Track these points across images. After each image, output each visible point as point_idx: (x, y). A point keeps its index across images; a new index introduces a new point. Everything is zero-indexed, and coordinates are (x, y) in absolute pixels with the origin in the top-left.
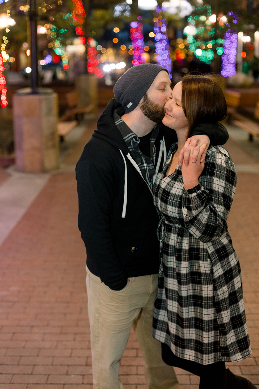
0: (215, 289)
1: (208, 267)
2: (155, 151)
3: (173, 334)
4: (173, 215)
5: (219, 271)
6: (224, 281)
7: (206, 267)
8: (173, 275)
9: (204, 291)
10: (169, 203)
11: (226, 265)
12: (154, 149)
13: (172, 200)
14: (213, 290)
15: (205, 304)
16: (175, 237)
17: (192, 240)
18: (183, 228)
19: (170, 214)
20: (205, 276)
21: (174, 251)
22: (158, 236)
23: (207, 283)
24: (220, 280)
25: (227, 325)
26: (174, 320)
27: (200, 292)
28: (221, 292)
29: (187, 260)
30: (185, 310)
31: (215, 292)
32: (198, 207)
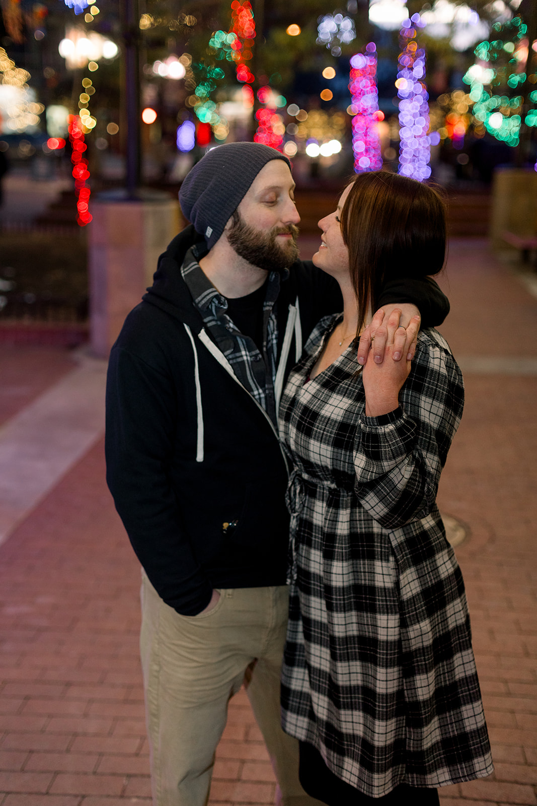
0: (403, 624)
1: (390, 575)
2: (275, 328)
3: (323, 721)
4: (321, 461)
5: (411, 586)
6: (424, 608)
7: (386, 575)
9: (380, 627)
10: (315, 436)
11: (429, 573)
12: (271, 322)
13: (321, 430)
14: (398, 627)
15: (381, 656)
16: (323, 507)
17: (356, 516)
18: (340, 490)
19: (314, 458)
20: (384, 594)
21: (321, 539)
22: (289, 506)
23: (385, 611)
24: (415, 605)
25: (424, 706)
26: (324, 688)
27: (373, 630)
28: (417, 633)
29: (344, 558)
30: (342, 667)
31: (404, 631)
32: (397, 453)
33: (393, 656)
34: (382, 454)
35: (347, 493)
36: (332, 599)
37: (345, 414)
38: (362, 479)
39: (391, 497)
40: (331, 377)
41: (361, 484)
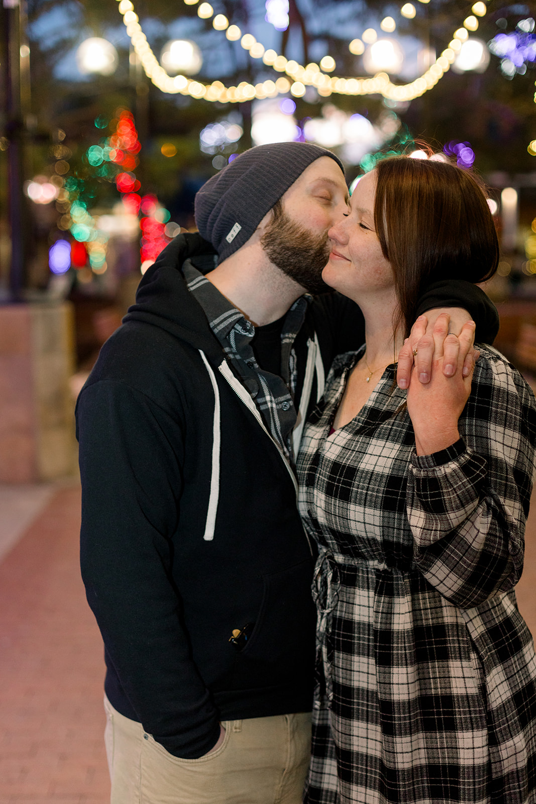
0: (493, 741)
1: (473, 677)
4: (365, 532)
6: (517, 717)
7: (468, 677)
8: (367, 711)
9: (462, 748)
10: (356, 498)
11: (518, 672)
12: (291, 359)
13: (362, 489)
14: (487, 745)
16: (369, 597)
17: (419, 604)
18: (392, 571)
19: (357, 529)
20: (466, 704)
21: (369, 640)
22: (318, 601)
23: (470, 726)
24: (506, 715)
27: (451, 755)
28: (511, 751)
29: (409, 662)
31: (494, 751)
32: (466, 499)
33: (482, 785)
34: (445, 503)
35: (403, 575)
36: (392, 719)
37: (394, 464)
38: (423, 541)
39: (465, 562)
40: (366, 423)
41: (422, 549)
